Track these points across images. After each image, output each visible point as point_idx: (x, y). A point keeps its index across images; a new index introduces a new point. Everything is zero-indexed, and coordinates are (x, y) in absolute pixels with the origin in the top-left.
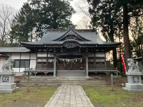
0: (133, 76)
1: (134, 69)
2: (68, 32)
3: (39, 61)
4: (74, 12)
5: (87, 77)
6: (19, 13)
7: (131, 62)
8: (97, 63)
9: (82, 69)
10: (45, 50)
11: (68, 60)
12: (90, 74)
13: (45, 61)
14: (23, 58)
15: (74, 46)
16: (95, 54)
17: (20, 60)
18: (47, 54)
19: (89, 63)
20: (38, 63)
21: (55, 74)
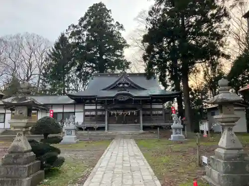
0: (176, 129)
1: (176, 123)
2: (120, 79)
3: (87, 113)
4: (128, 46)
5: (142, 131)
6: (53, 48)
7: (175, 117)
8: (154, 115)
9: (136, 123)
10: (93, 101)
11: (121, 113)
12: (145, 128)
13: (93, 113)
14: (66, 110)
15: (126, 98)
16: (151, 105)
17: (63, 113)
18: (96, 105)
19: (143, 115)
20: (86, 116)
21: (106, 128)
